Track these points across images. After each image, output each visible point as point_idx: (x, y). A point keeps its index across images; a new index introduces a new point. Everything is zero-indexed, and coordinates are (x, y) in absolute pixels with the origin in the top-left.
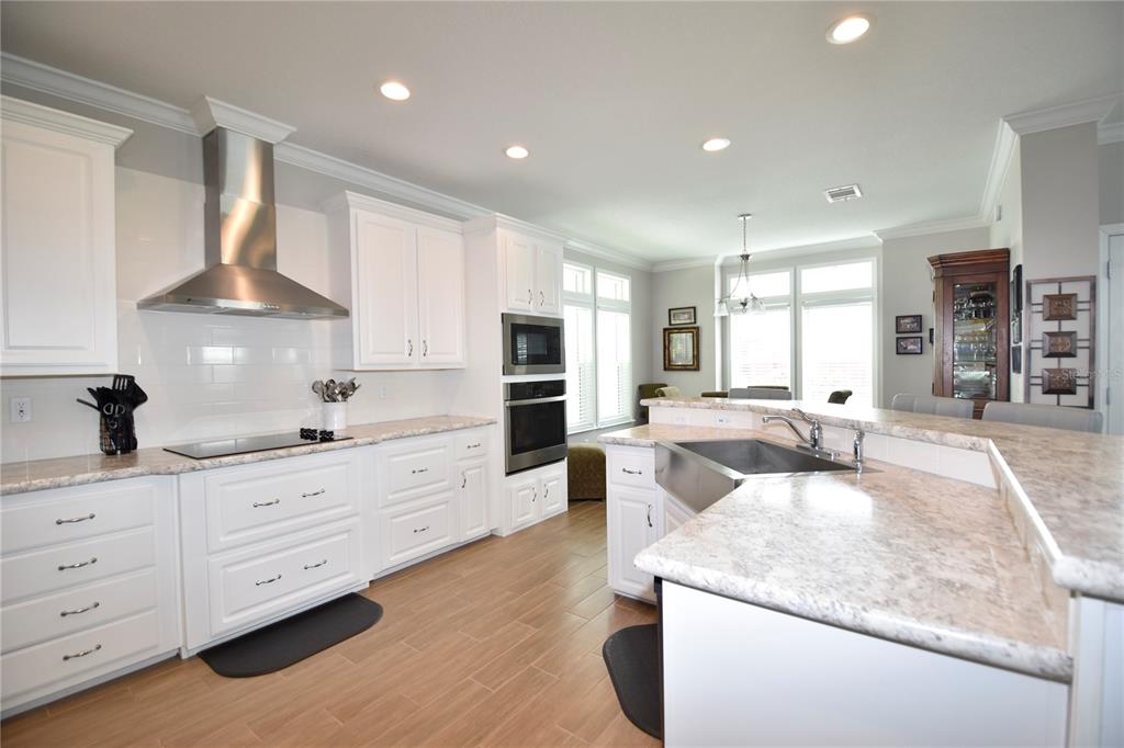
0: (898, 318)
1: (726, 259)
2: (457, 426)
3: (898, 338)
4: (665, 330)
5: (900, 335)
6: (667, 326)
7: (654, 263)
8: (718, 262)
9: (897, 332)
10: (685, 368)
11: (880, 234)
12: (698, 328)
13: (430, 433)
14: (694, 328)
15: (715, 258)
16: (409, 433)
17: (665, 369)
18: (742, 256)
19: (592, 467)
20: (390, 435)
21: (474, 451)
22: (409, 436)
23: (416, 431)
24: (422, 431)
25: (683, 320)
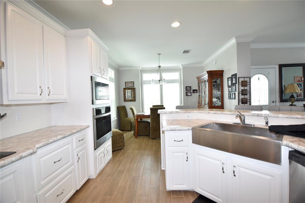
0: (186, 87)
1: (142, 68)
2: (75, 131)
3: (186, 92)
4: (124, 89)
6: (125, 87)
7: (120, 66)
8: (140, 69)
9: (186, 90)
10: (131, 101)
11: (182, 65)
12: (134, 88)
13: (63, 138)
15: (140, 67)
16: (52, 140)
17: (125, 101)
18: (159, 66)
19: (118, 138)
20: (41, 144)
21: (81, 142)
22: (52, 142)
23: (55, 139)
24: (59, 137)
25: (130, 85)
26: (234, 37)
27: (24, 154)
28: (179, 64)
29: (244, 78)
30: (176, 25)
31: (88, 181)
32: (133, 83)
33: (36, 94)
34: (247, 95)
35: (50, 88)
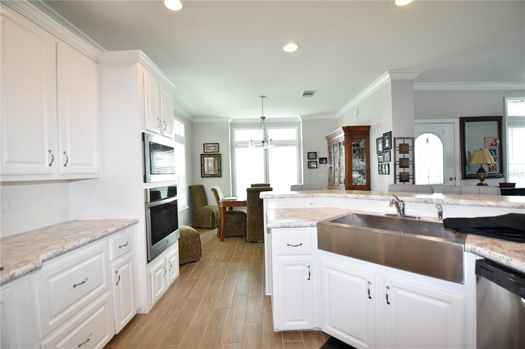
0: (309, 153)
1: (233, 120)
2: (112, 230)
3: (308, 162)
4: (202, 155)
5: (309, 160)
6: (203, 153)
7: (195, 117)
8: (230, 122)
9: (308, 159)
10: (213, 176)
11: (301, 117)
12: (220, 155)
13: (90, 242)
14: (219, 154)
15: (229, 119)
16: (70, 246)
17: (202, 177)
18: (262, 117)
19: (189, 241)
20: (50, 254)
21: (124, 249)
22: (70, 250)
23: (76, 243)
24: (82, 241)
25: (211, 150)
26: (387, 72)
27: (18, 272)
28: (295, 114)
29: (404, 138)
30: (291, 48)
31: (136, 318)
32: (217, 145)
33: (43, 163)
34: (408, 167)
35: (69, 154)
